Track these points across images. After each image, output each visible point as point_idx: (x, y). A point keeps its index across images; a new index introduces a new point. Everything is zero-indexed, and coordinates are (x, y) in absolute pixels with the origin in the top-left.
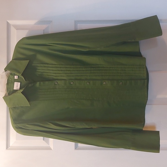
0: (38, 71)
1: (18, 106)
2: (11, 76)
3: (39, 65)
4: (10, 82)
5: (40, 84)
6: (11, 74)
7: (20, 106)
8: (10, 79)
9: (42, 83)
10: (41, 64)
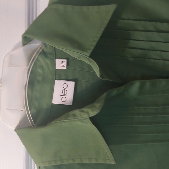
0: (133, 43)
1: (71, 162)
2: (43, 61)
3: (140, 25)
4: (40, 78)
5: (141, 87)
6: (43, 53)
7: (78, 161)
8: (40, 71)
9: (148, 83)
10: (148, 23)
